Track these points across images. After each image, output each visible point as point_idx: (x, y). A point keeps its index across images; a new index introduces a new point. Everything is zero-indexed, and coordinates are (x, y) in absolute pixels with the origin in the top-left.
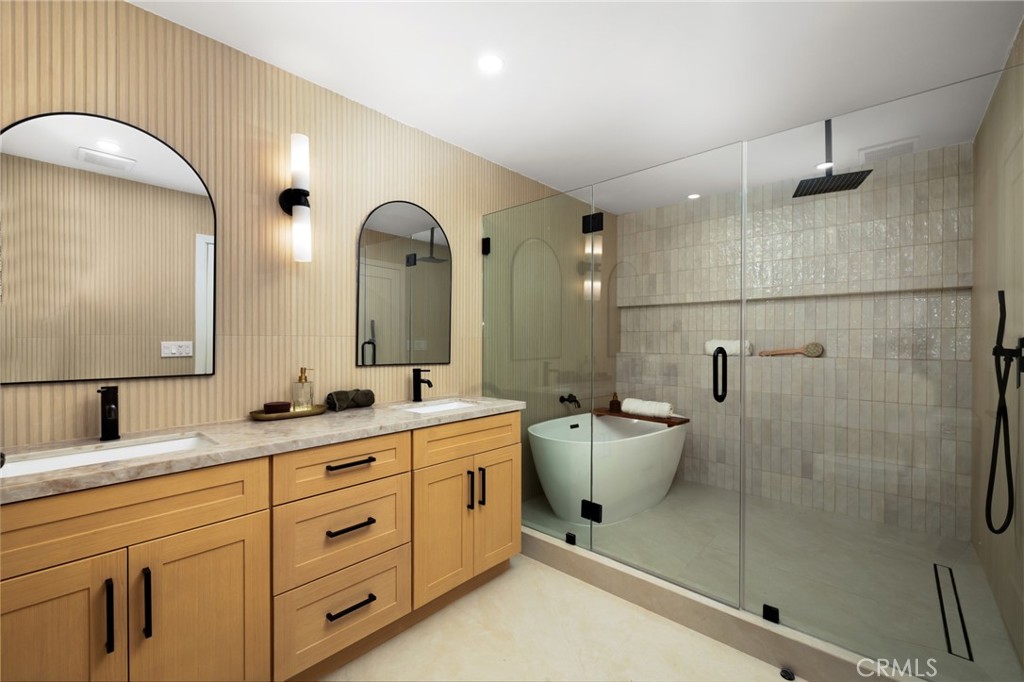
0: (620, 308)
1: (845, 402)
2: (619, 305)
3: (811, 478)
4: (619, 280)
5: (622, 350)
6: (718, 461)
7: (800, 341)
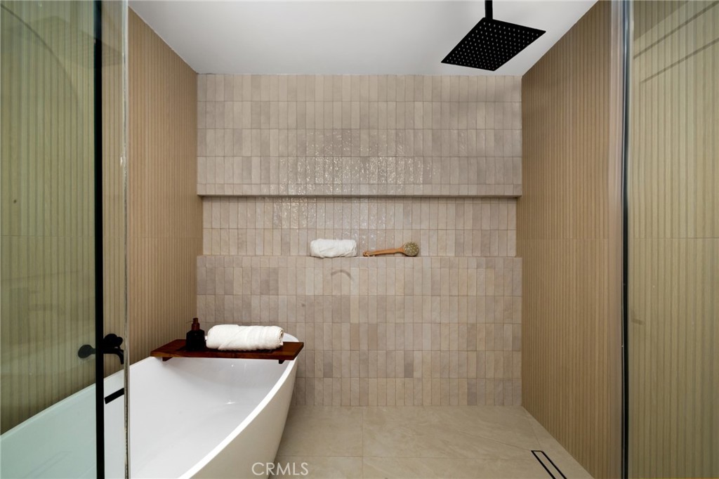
0: (203, 198)
1: (439, 298)
2: (201, 192)
3: (412, 377)
4: (200, 160)
5: (206, 252)
6: (325, 376)
7: (399, 241)
